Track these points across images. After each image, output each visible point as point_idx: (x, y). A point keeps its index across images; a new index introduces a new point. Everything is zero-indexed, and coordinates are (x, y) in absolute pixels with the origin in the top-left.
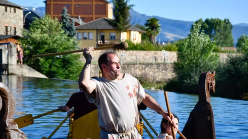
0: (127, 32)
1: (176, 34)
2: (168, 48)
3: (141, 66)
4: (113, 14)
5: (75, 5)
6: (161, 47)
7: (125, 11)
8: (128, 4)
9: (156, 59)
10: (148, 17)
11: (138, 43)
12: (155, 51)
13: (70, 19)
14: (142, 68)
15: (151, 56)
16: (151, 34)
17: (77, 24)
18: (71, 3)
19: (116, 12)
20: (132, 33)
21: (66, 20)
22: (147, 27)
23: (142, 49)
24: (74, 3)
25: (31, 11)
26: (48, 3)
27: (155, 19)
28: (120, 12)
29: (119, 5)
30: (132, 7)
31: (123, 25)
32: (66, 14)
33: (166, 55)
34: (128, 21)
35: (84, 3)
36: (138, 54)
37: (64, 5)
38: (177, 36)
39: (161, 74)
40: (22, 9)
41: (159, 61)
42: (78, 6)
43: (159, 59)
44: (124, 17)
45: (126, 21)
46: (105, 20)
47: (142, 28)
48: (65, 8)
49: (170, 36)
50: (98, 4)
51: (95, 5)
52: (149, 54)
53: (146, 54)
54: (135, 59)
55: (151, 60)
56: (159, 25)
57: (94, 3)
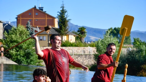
0: (66, 36)
1: (96, 37)
2: (91, 45)
3: (75, 56)
4: (58, 25)
5: (35, 20)
6: (88, 45)
7: (65, 23)
8: (67, 19)
9: (84, 52)
10: (79, 26)
11: (73, 42)
12: (83, 47)
13: (32, 28)
14: (76, 57)
15: (81, 50)
16: (81, 37)
17: (36, 31)
18: (32, 19)
19: (60, 23)
20: (70, 36)
21: (30, 29)
22: (79, 33)
23: (76, 46)
24: (34, 18)
25: (8, 24)
26: (18, 19)
27: (84, 28)
28: (62, 23)
29: (61, 20)
30: (70, 21)
31: (64, 31)
32: (29, 25)
33: (90, 49)
34: (67, 29)
35: (40, 18)
36: (73, 49)
37: (28, 20)
38: (97, 38)
39: (87, 61)
40: (2, 23)
41: (86, 53)
42: (37, 20)
43: (86, 52)
44: (64, 27)
45: (66, 29)
46: (53, 28)
47: (76, 33)
48: (29, 22)
49: (93, 38)
50: (49, 19)
51: (47, 20)
52: (80, 49)
53: (78, 49)
54: (72, 52)
55: (81, 52)
56: (86, 31)
57: (47, 18)
